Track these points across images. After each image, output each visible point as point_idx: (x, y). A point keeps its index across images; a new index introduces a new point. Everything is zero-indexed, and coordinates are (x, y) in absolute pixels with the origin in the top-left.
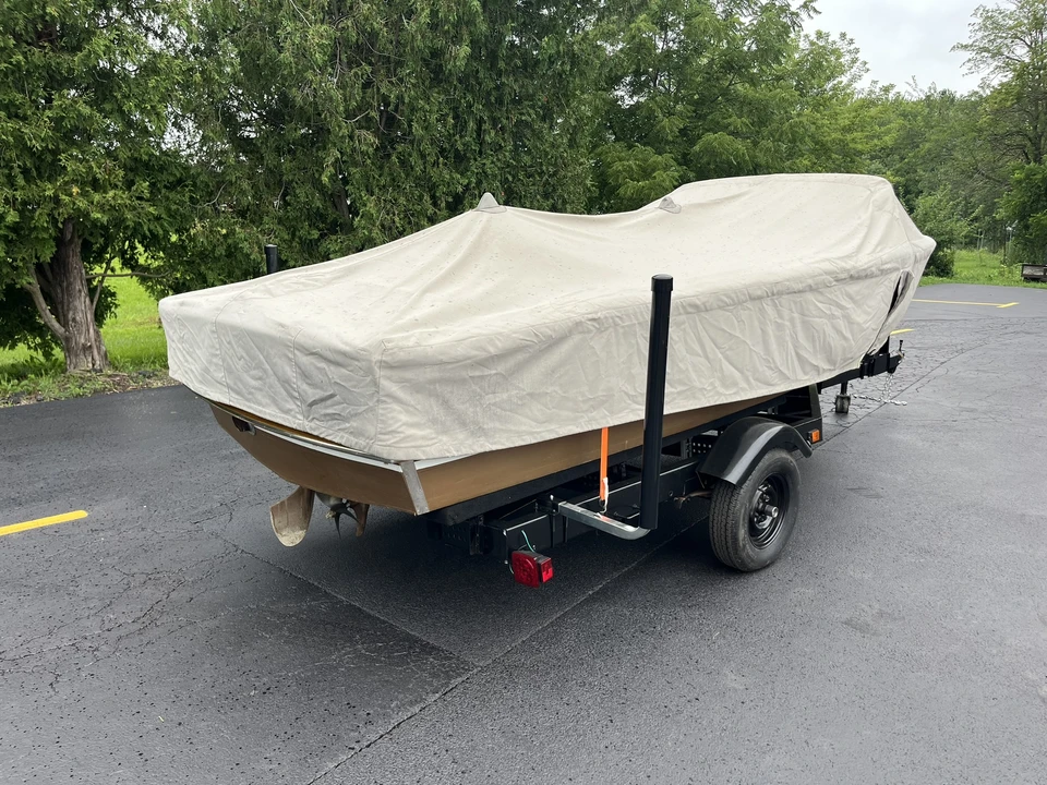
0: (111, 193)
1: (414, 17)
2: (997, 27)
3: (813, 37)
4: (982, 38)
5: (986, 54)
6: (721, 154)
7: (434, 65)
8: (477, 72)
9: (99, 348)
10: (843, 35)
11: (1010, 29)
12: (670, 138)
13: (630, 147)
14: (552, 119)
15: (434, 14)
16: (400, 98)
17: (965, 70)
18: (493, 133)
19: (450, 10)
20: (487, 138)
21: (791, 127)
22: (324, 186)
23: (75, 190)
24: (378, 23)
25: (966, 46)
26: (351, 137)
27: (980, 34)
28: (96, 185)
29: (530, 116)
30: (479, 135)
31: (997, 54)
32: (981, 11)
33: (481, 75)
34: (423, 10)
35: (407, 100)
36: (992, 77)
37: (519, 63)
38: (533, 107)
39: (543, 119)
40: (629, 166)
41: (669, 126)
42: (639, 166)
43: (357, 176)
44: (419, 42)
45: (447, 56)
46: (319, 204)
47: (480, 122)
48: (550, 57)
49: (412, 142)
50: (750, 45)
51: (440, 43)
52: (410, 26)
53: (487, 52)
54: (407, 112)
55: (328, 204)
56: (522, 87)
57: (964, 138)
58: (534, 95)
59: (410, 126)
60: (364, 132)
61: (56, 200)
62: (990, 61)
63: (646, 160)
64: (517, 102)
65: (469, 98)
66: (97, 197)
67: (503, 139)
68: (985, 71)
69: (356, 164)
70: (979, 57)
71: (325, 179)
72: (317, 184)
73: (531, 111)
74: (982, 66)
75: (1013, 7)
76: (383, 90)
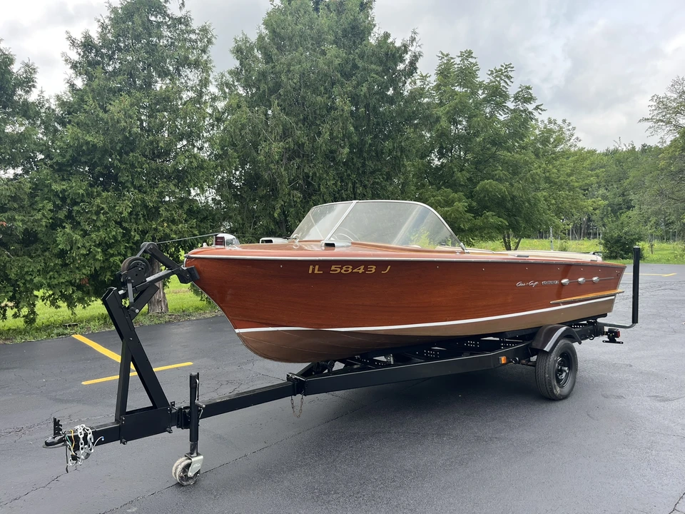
0: (180, 226)
1: (321, 136)
2: (666, 107)
3: (546, 122)
4: (658, 114)
5: (661, 124)
6: (491, 191)
7: (331, 156)
8: (353, 159)
9: (164, 302)
10: (564, 121)
11: (675, 108)
12: (462, 183)
13: (439, 189)
14: (391, 179)
15: (331, 134)
16: (314, 174)
17: (648, 133)
18: (361, 189)
19: (339, 132)
20: (358, 191)
21: (532, 175)
22: (275, 218)
23: (165, 225)
24: (304, 139)
25: (648, 119)
26: (289, 194)
27: (656, 112)
28: (173, 221)
29: (379, 179)
30: (354, 189)
31: (669, 122)
32: (655, 98)
33: (355, 160)
34: (326, 132)
35: (318, 175)
36: (666, 137)
37: (374, 154)
38: (381, 174)
39: (387, 180)
40: (439, 200)
41: (461, 177)
42: (444, 200)
43: (294, 213)
44: (324, 147)
45: (338, 153)
46: (273, 227)
47: (354, 184)
48: (390, 150)
49: (320, 195)
50: (505, 131)
51: (334, 147)
52: (320, 140)
53: (358, 149)
54: (317, 180)
55: (277, 226)
56: (375, 166)
57: (651, 175)
58: (382, 168)
59: (319, 187)
60: (295, 192)
61: (156, 229)
62: (664, 127)
63: (447, 196)
64: (373, 173)
65: (349, 172)
66: (174, 228)
67: (366, 191)
68: (661, 133)
69: (292, 207)
70: (656, 125)
71: (276, 215)
72: (271, 216)
73: (380, 177)
74: (659, 131)
75: (675, 96)
76: (305, 171)
